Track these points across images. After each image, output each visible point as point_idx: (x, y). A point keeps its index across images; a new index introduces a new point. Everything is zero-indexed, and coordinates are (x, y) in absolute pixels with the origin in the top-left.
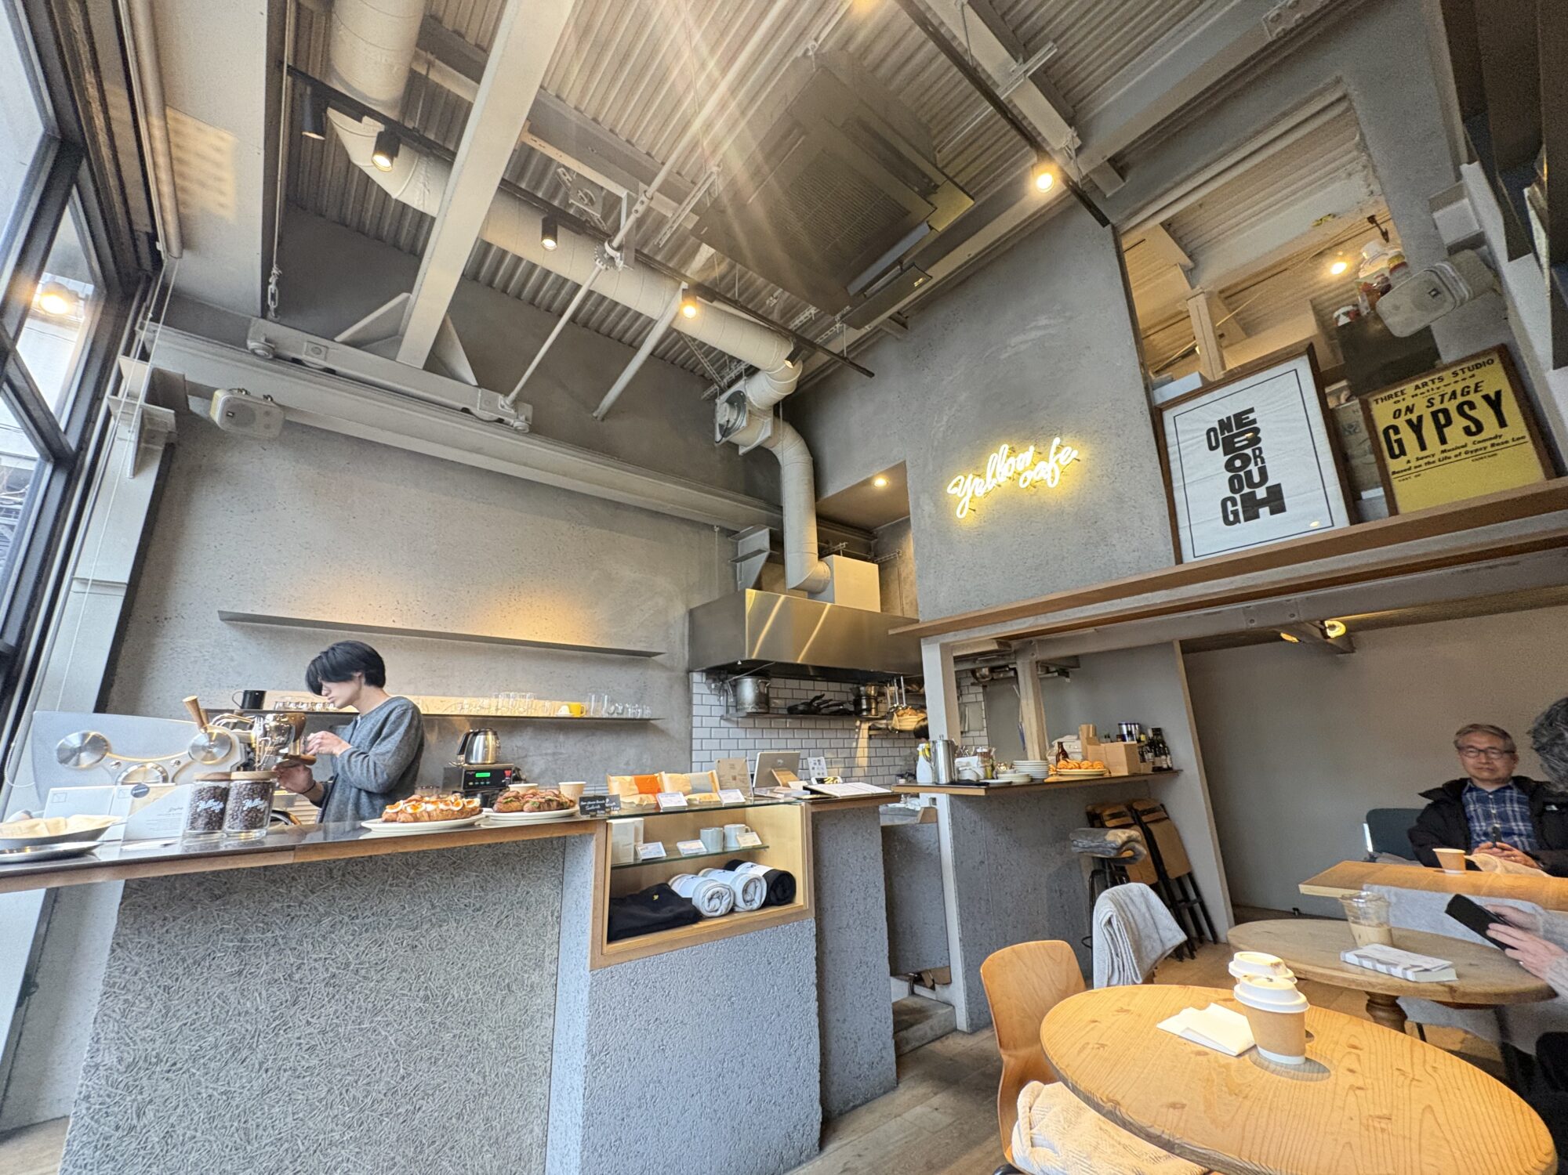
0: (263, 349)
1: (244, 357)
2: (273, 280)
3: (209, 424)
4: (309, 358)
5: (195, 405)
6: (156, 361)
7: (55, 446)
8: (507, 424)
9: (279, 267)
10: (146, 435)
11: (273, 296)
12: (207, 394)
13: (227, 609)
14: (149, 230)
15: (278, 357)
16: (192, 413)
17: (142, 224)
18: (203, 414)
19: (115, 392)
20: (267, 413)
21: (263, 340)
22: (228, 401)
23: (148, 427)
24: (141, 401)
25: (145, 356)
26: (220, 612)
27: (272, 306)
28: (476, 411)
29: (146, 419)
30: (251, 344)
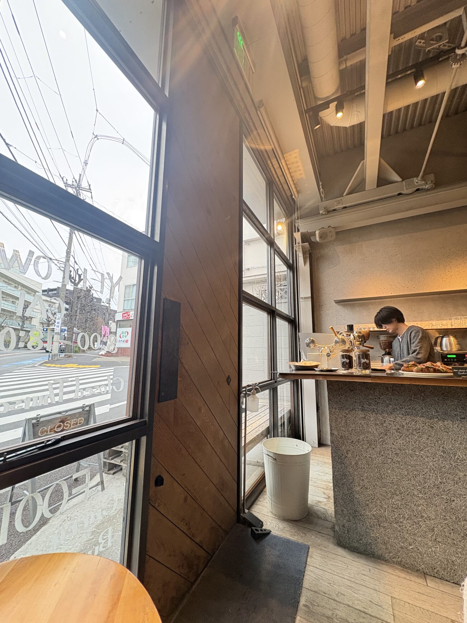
0: (324, 212)
1: (320, 217)
2: (321, 187)
3: (317, 243)
4: (338, 207)
5: (313, 239)
6: (301, 231)
7: (289, 264)
8: (422, 189)
9: (321, 182)
10: (304, 253)
11: (322, 192)
12: (314, 234)
13: (336, 299)
14: (290, 194)
15: (329, 212)
16: (313, 242)
17: (289, 194)
18: (315, 241)
19: (296, 244)
20: (330, 232)
21: (323, 209)
22: (319, 233)
23: (304, 250)
24: (301, 244)
25: (298, 231)
26: (334, 300)
27: (323, 196)
28: (405, 192)
29: (303, 248)
30: (321, 212)
